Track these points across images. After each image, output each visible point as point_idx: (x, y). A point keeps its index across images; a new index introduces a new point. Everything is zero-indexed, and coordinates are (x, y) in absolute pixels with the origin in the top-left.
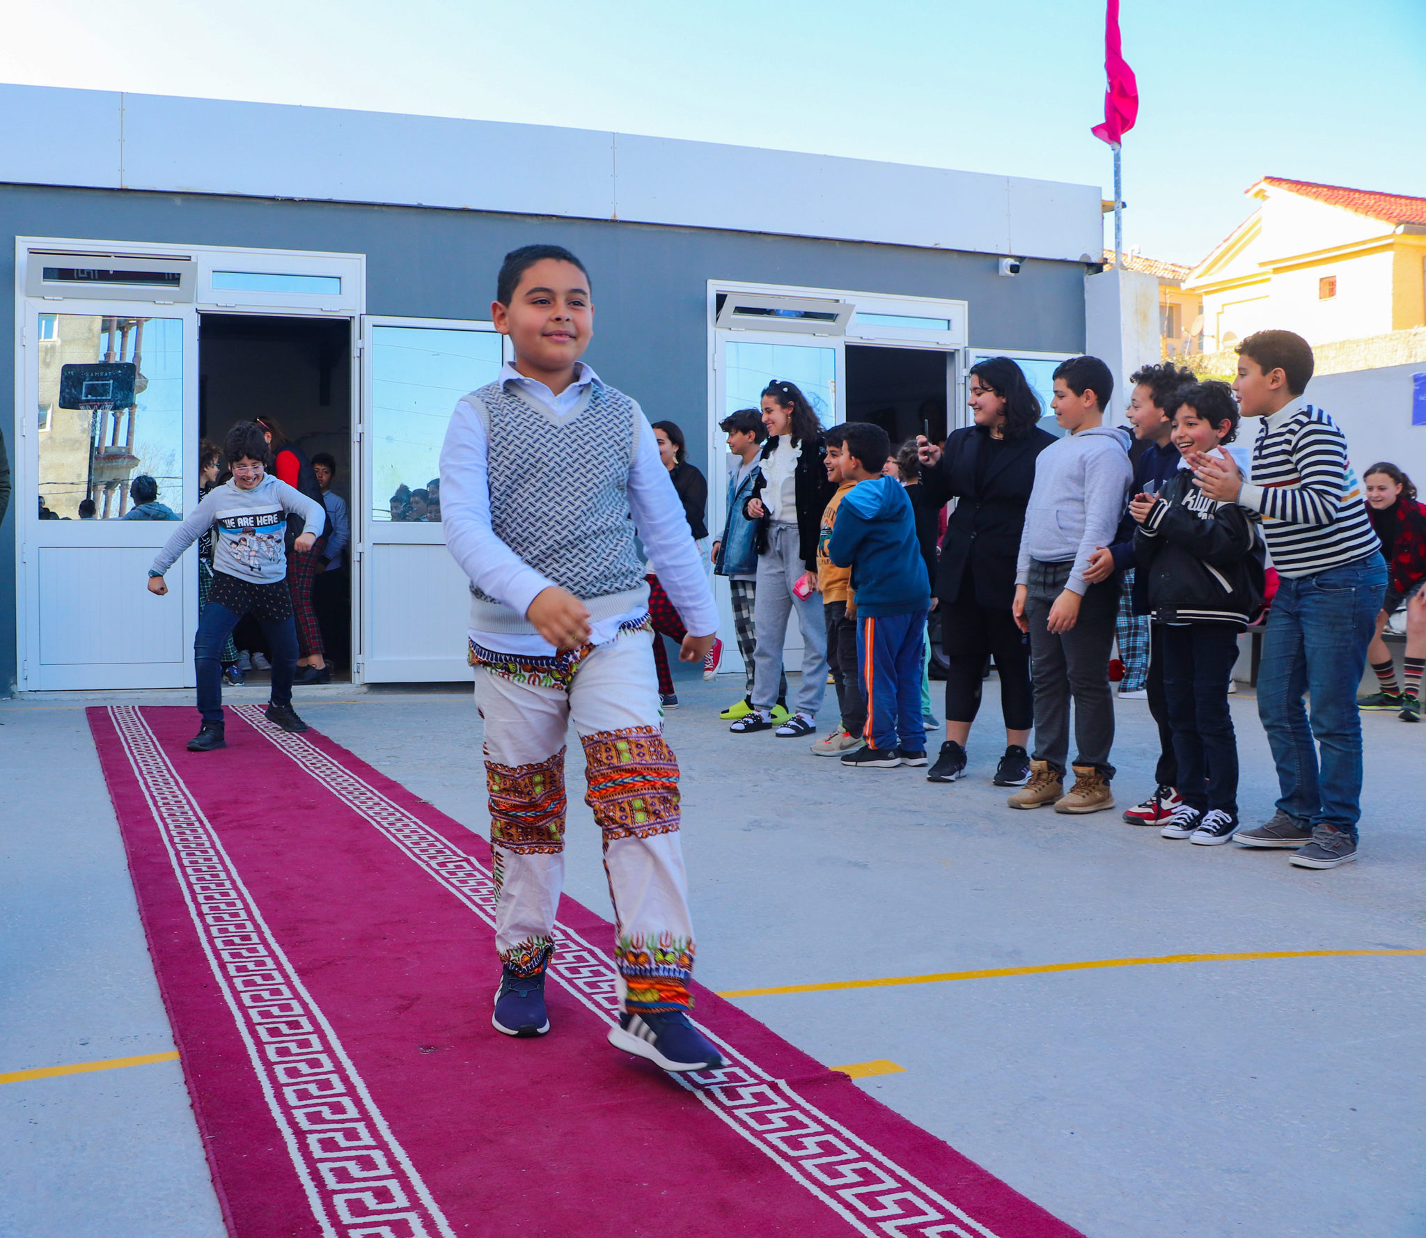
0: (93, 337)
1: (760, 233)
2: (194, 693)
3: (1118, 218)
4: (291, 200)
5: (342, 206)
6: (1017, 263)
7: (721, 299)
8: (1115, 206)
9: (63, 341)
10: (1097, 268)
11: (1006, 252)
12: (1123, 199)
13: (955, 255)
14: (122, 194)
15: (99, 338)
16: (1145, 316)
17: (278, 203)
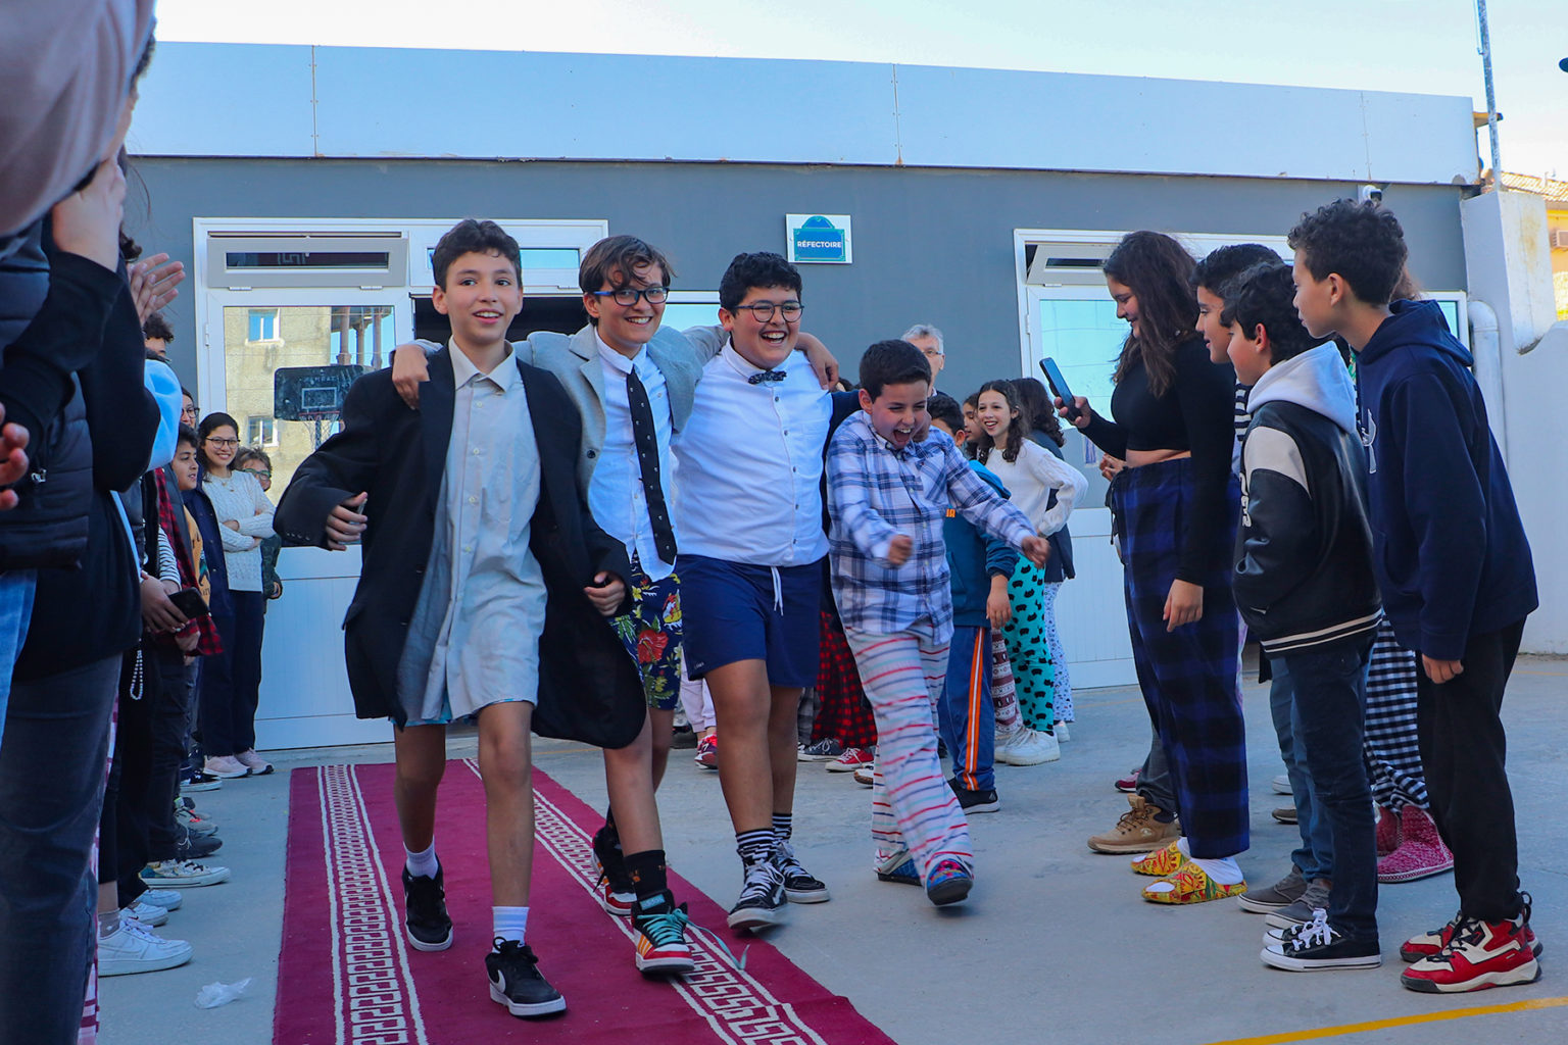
0: (322, 336)
1: (1073, 171)
2: (392, 749)
3: (1493, 132)
4: (517, 161)
5: (577, 165)
6: (1379, 190)
7: (1031, 250)
8: (1489, 118)
9: (287, 342)
10: (1475, 190)
11: (1365, 178)
12: (1498, 111)
13: (1306, 184)
14: (317, 163)
15: (329, 338)
16: (1533, 244)
17: (501, 164)
